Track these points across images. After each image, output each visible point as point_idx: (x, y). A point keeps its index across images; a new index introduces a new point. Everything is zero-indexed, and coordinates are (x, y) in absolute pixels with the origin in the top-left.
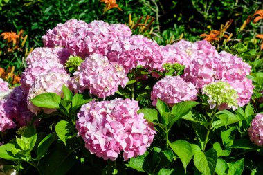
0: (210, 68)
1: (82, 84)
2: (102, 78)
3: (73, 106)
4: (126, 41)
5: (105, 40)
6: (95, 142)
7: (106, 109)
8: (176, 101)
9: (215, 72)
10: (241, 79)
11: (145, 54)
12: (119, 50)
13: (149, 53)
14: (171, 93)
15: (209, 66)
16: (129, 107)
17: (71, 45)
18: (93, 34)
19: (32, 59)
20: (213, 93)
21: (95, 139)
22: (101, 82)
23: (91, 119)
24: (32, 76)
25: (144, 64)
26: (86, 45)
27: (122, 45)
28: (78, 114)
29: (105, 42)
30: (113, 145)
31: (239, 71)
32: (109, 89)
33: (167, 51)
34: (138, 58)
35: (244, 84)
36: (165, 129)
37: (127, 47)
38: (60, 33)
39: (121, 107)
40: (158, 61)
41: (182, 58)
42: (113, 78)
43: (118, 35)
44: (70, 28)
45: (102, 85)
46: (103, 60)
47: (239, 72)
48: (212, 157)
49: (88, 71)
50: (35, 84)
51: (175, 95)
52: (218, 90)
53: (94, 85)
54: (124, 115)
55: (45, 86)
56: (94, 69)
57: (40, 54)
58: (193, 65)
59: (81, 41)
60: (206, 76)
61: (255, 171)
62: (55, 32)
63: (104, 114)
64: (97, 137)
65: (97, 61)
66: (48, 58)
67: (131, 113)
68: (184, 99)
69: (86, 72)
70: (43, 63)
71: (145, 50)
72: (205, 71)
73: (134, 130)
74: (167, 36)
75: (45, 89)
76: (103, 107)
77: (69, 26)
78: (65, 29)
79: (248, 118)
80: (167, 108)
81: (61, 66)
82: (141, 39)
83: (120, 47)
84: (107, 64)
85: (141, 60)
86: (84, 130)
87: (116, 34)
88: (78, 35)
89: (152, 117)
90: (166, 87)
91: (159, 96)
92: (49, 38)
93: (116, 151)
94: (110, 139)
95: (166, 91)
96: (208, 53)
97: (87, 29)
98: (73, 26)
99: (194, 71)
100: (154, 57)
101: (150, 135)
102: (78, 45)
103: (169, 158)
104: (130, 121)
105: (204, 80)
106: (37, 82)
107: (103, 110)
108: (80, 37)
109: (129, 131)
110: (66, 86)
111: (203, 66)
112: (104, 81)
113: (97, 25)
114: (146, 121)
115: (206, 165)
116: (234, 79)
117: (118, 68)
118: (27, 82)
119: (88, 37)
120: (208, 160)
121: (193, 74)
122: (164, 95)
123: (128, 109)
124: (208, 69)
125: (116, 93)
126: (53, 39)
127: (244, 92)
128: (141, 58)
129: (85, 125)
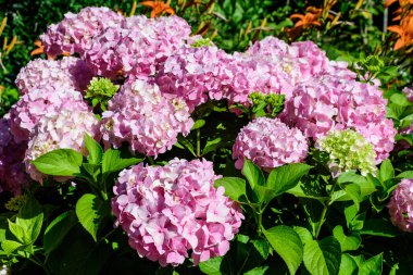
0: (328, 103)
1: (118, 134)
2: (152, 124)
3: (104, 170)
4: (190, 58)
5: (151, 50)
6: (147, 240)
7: (162, 181)
8: (276, 164)
9: (336, 110)
10: (377, 122)
11: (222, 80)
12: (178, 72)
13: (227, 78)
14: (267, 150)
15: (325, 100)
16: (201, 178)
17: (93, 58)
18: (131, 40)
19: (26, 81)
20: (337, 150)
21: (147, 234)
22: (150, 131)
23: (139, 199)
24: (30, 115)
25: (218, 97)
26: (120, 59)
27: (183, 65)
28: (115, 188)
29: (151, 55)
30: (177, 244)
31: (374, 109)
32: (164, 142)
33: (254, 69)
34: (209, 88)
35: (382, 129)
36: (257, 209)
37: (192, 69)
38: (71, 31)
39: (188, 179)
40: (241, 91)
41: (278, 81)
42: (170, 124)
43: (172, 42)
44: (88, 23)
45: (152, 136)
46: (151, 91)
47: (375, 111)
48: (333, 253)
49: (127, 112)
50: (37, 133)
51: (275, 154)
52: (344, 147)
53: (139, 136)
54: (194, 194)
55: (55, 137)
56: (137, 108)
57: (40, 72)
58: (300, 98)
59: (110, 52)
60: (322, 117)
61: (396, 267)
62: (62, 30)
63: (161, 191)
64: (150, 231)
65: (141, 93)
66: (53, 79)
67: (205, 188)
68: (288, 161)
69: (123, 112)
70: (47, 90)
71: (221, 74)
72: (320, 108)
73: (210, 218)
74: (231, 8)
75: (55, 143)
76: (157, 177)
77: (86, 19)
78: (80, 25)
79: (386, 182)
80: (260, 175)
81: (77, 94)
82: (215, 55)
83: (178, 67)
84: (159, 99)
85: (215, 91)
86: (128, 218)
87: (168, 39)
88: (105, 40)
89: (238, 191)
90: (258, 139)
91: (247, 153)
92: (51, 40)
93: (181, 253)
94: (171, 234)
95: (259, 148)
96: (314, 63)
97: (120, 30)
98: (93, 19)
99: (301, 108)
100: (237, 85)
101: (235, 222)
102: (106, 58)
103: (262, 253)
104: (203, 202)
105: (319, 124)
106: (42, 129)
107: (157, 183)
108: (108, 45)
109: (201, 219)
110: (91, 135)
111: (316, 100)
112: (155, 129)
113: (136, 23)
114: (230, 200)
115: (323, 265)
116: (367, 121)
117: (177, 104)
118: (23, 125)
119: (123, 45)
120: (326, 256)
121: (300, 112)
122: (255, 153)
123: (200, 182)
124: (325, 106)
125: (173, 146)
126: (59, 43)
127: (382, 143)
128: (216, 87)
129: (128, 210)
